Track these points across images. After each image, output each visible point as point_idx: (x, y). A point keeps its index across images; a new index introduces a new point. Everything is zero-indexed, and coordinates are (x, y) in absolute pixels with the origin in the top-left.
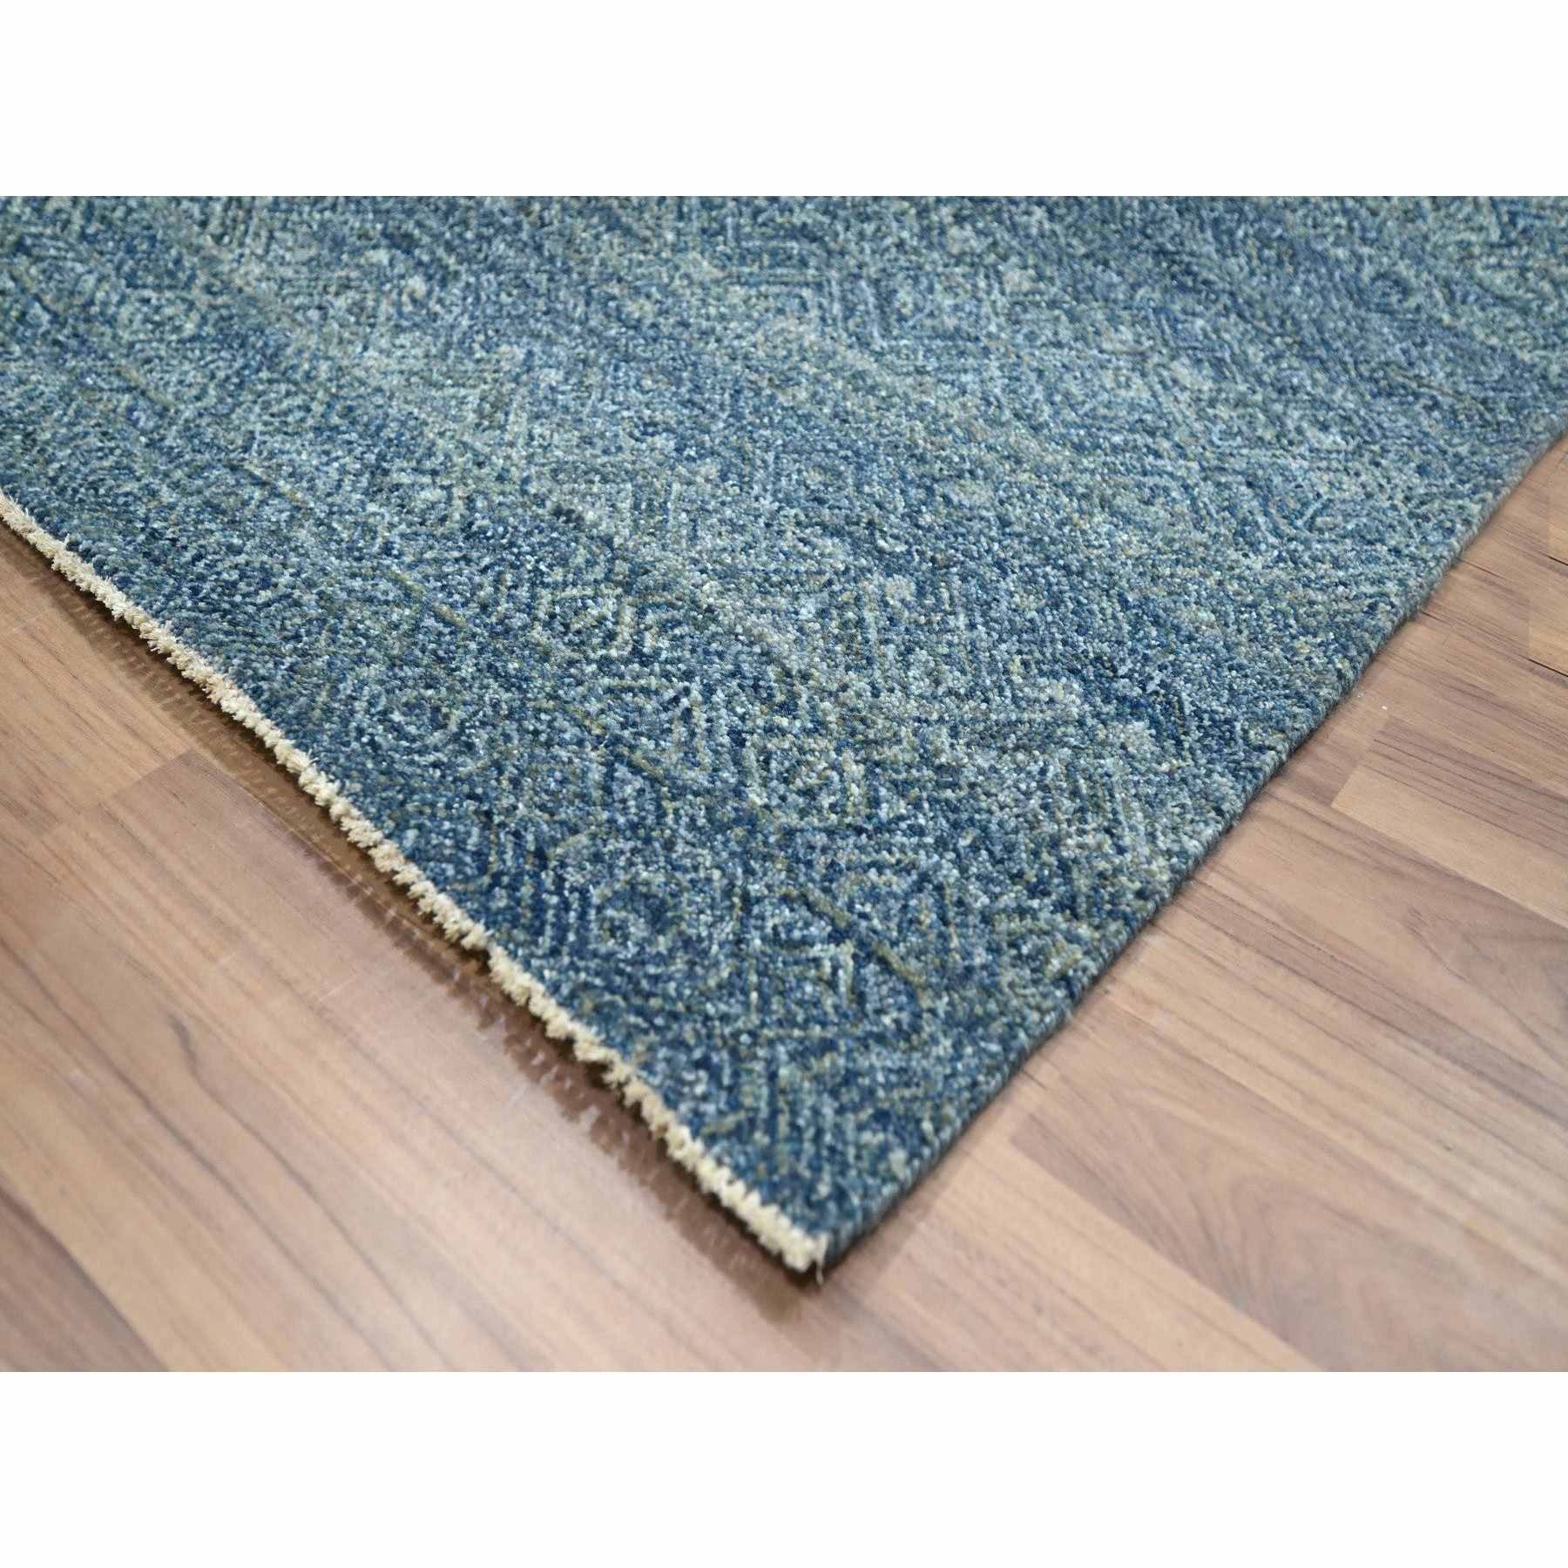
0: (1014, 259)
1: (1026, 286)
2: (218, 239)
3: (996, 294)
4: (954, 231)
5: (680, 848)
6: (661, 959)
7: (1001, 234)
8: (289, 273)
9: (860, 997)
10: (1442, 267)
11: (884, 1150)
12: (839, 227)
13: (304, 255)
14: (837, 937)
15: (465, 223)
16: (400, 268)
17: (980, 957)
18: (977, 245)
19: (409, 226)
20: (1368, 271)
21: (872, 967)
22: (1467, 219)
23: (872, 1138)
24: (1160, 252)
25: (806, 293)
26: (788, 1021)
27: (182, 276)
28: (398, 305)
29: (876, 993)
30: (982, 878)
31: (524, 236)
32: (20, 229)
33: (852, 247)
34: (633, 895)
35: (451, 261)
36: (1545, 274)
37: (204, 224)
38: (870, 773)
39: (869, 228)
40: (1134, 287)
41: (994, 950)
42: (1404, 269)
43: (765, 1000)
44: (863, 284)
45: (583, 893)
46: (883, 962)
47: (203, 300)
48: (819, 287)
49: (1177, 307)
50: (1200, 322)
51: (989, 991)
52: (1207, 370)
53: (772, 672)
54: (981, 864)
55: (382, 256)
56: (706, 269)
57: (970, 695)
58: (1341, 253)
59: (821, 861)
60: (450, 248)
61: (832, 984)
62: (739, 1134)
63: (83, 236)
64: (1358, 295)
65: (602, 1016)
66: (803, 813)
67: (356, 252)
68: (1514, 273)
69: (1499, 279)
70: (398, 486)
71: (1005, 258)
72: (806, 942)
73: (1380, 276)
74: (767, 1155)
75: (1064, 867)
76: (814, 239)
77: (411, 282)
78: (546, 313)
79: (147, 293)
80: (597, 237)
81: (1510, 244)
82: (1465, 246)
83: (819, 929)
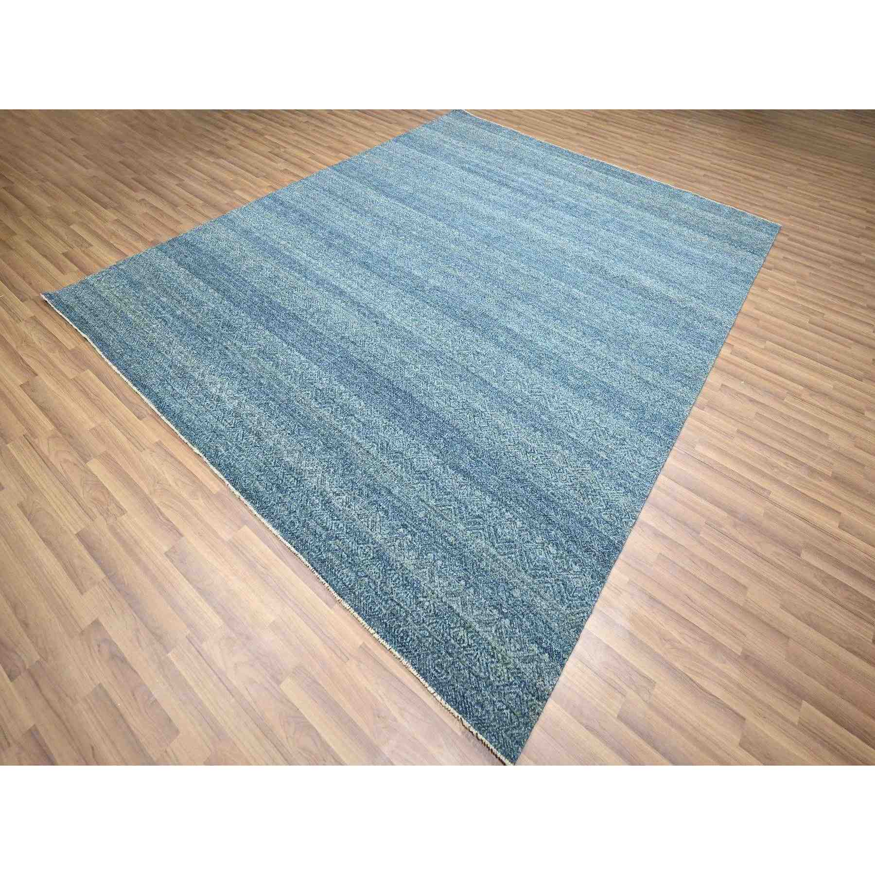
0: (518, 519)
1: (521, 526)
2: (371, 530)
3: (516, 529)
4: (506, 514)
5: (483, 692)
6: (484, 715)
7: (515, 514)
8: (385, 536)
9: (511, 720)
10: (596, 515)
11: (518, 747)
12: (485, 515)
13: (387, 531)
14: (507, 709)
15: (416, 521)
16: (406, 533)
17: (526, 710)
18: (511, 516)
19: (406, 523)
20: (583, 516)
21: (512, 714)
22: (599, 504)
23: (516, 746)
24: (544, 515)
25: (481, 531)
26: (503, 726)
27: (367, 540)
28: (407, 543)
29: (514, 718)
30: (526, 694)
31: (427, 522)
32: (335, 533)
33: (488, 519)
34: (478, 703)
35: (414, 530)
36: (614, 515)
37: (368, 527)
38: (507, 672)
39: (491, 514)
40: (541, 524)
41: (528, 709)
42: (589, 516)
43: (499, 722)
44: (491, 527)
45: (471, 703)
46: (514, 713)
47: (371, 546)
48: (483, 529)
49: (548, 529)
50: (553, 532)
51: (528, 717)
52: (555, 548)
53: (490, 647)
54: (525, 691)
55: (401, 530)
56: (462, 527)
57: (521, 650)
58: (577, 513)
59: (503, 692)
60: (414, 527)
61: (507, 718)
62: (501, 748)
63: (347, 533)
64: (581, 522)
65: (479, 729)
66: (499, 682)
67: (397, 530)
68: (609, 515)
69: (606, 517)
70: (420, 602)
71: (516, 519)
72: (503, 709)
73: (585, 518)
74: (504, 751)
75: (537, 689)
76: (481, 518)
77: (408, 536)
78: (435, 542)
79: (362, 546)
80: (441, 521)
81: (607, 509)
82: (599, 509)
83: (504, 707)
